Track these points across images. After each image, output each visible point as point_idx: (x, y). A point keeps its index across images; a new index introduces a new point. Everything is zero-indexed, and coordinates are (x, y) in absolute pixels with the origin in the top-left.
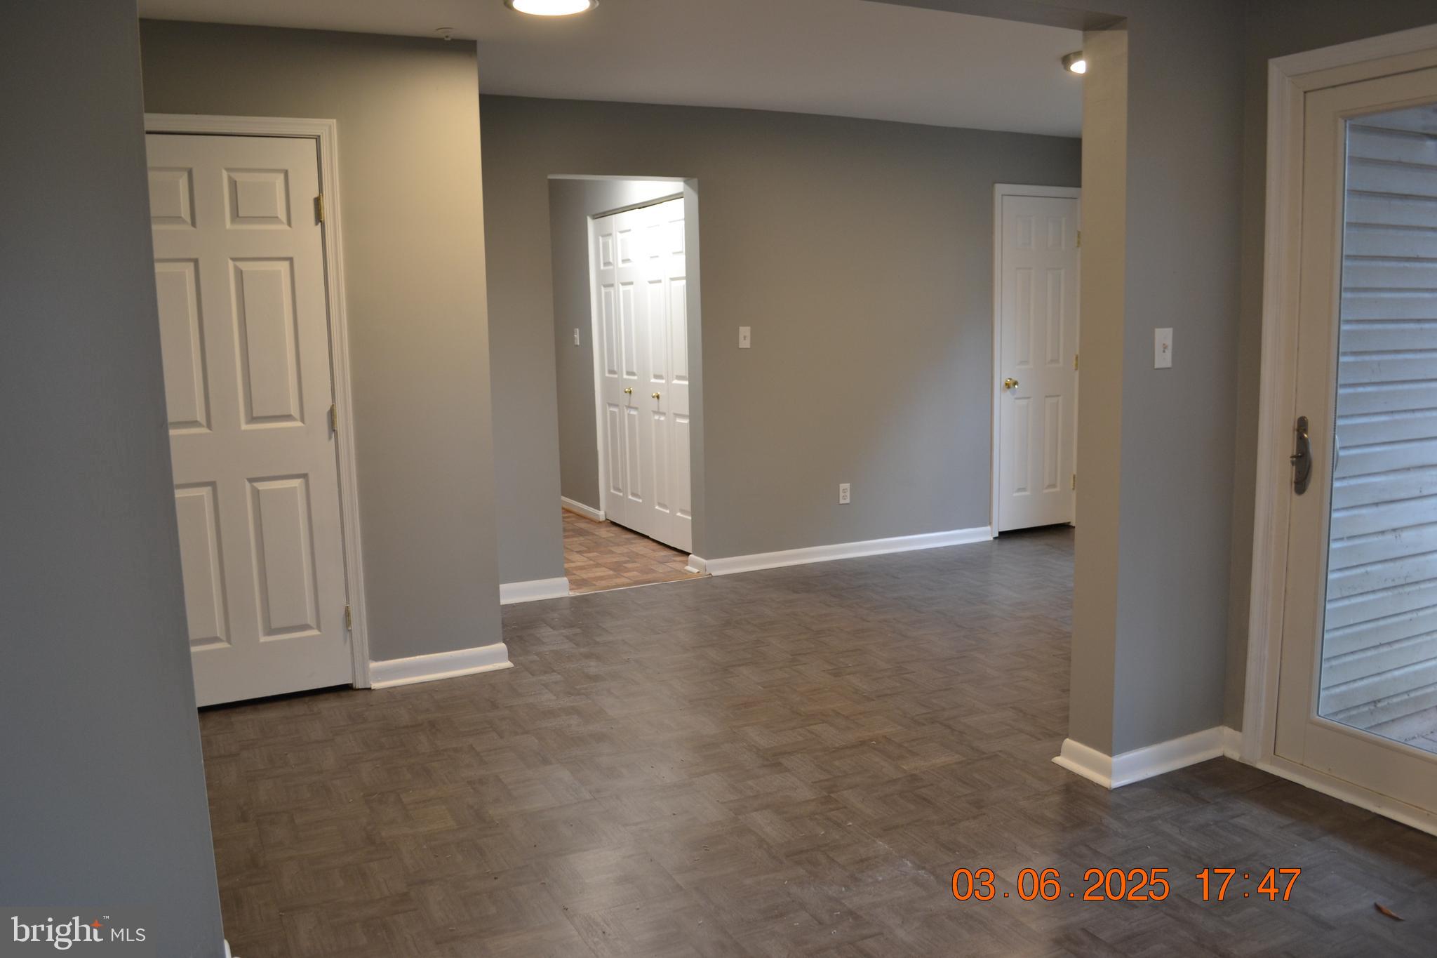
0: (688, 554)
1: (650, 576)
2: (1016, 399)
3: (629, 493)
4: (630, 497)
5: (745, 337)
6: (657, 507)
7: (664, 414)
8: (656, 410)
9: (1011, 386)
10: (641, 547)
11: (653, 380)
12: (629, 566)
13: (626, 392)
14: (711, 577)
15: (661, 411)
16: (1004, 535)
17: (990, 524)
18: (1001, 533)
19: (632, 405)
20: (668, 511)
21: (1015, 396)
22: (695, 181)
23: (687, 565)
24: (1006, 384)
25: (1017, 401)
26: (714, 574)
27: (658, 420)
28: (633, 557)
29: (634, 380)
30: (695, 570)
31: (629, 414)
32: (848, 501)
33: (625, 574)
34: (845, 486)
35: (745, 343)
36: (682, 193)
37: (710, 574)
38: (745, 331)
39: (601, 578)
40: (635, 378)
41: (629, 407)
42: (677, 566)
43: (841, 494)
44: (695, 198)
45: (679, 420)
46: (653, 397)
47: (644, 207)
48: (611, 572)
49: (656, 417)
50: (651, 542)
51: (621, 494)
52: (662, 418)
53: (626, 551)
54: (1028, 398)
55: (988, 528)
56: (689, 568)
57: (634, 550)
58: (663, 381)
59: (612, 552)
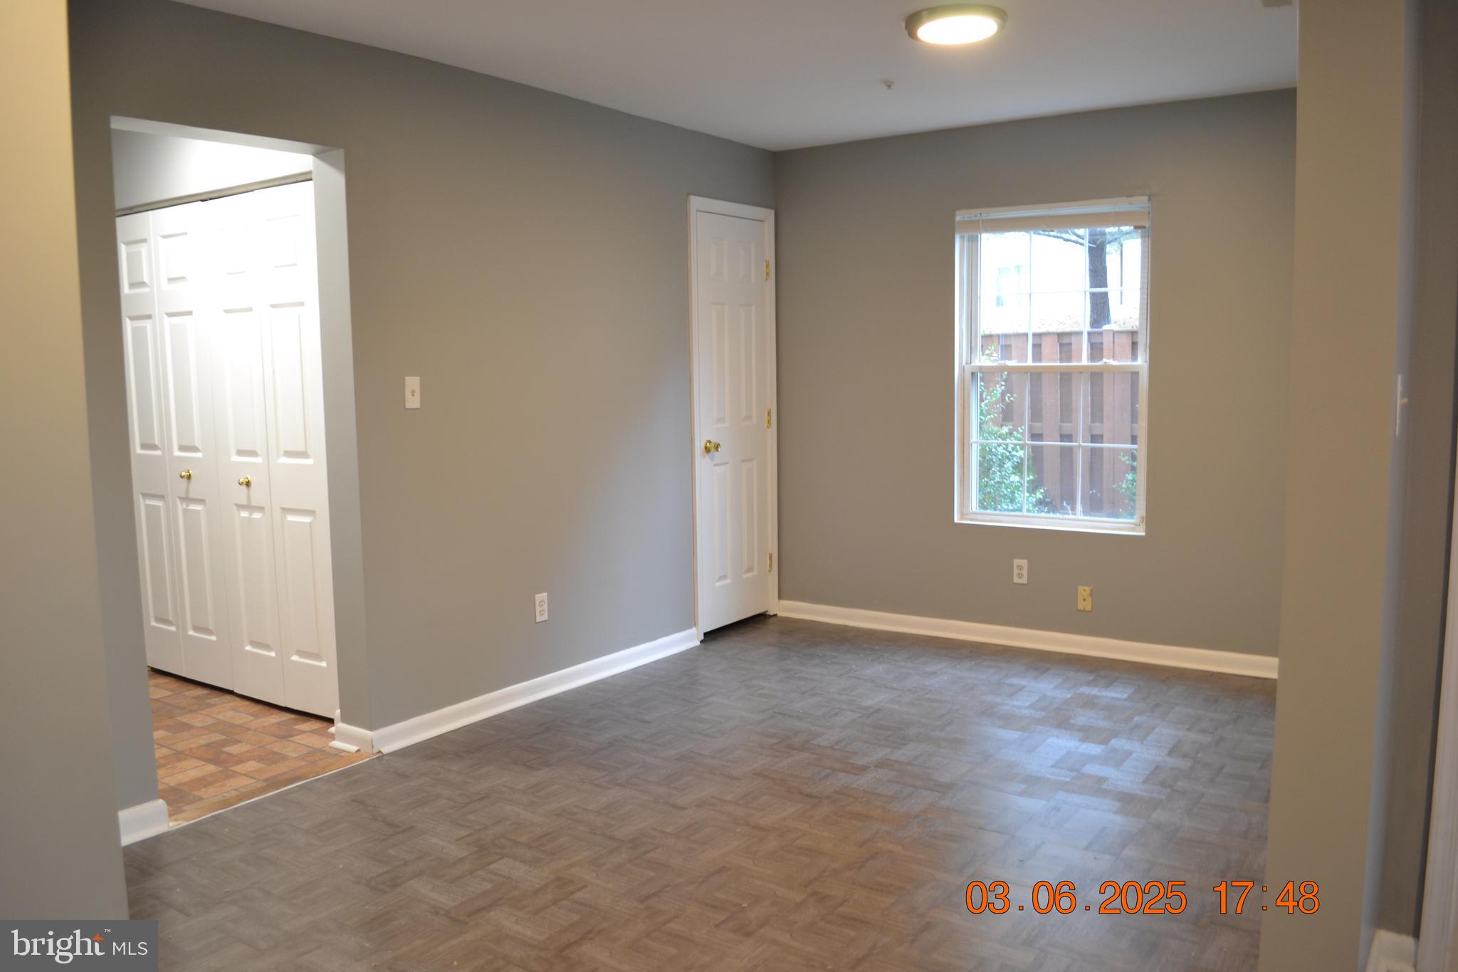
0: (330, 721)
1: (281, 768)
2: (715, 465)
3: (189, 626)
4: (191, 633)
5: (413, 392)
6: (248, 648)
7: (261, 509)
8: (245, 503)
9: (712, 449)
10: (228, 711)
11: (236, 458)
12: (234, 749)
13: (182, 477)
14: (381, 757)
15: (254, 503)
16: (710, 636)
17: (695, 624)
18: (705, 634)
19: (192, 495)
20: (273, 654)
21: (715, 463)
22: (340, 154)
23: (334, 739)
24: (706, 448)
25: (717, 468)
26: (386, 750)
27: (249, 519)
28: (232, 733)
29: (198, 459)
30: (353, 748)
31: (185, 511)
32: (545, 617)
33: (238, 768)
34: (542, 597)
35: (413, 402)
36: (310, 173)
37: (380, 752)
38: (413, 383)
39: (203, 782)
40: (199, 455)
41: (187, 499)
42: (316, 742)
43: (538, 609)
44: (336, 180)
45: (290, 518)
46: (241, 484)
47: (211, 199)
48: (211, 768)
49: (244, 514)
50: (238, 699)
51: (173, 629)
52: (257, 515)
53: (209, 721)
54: (726, 464)
55: (694, 630)
56: (337, 744)
57: (220, 717)
58: (258, 460)
59: (188, 727)
